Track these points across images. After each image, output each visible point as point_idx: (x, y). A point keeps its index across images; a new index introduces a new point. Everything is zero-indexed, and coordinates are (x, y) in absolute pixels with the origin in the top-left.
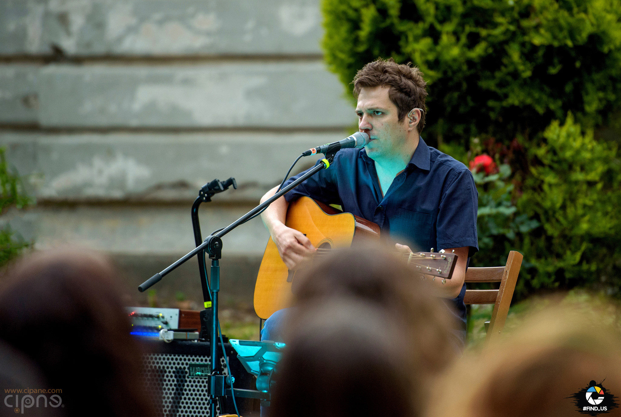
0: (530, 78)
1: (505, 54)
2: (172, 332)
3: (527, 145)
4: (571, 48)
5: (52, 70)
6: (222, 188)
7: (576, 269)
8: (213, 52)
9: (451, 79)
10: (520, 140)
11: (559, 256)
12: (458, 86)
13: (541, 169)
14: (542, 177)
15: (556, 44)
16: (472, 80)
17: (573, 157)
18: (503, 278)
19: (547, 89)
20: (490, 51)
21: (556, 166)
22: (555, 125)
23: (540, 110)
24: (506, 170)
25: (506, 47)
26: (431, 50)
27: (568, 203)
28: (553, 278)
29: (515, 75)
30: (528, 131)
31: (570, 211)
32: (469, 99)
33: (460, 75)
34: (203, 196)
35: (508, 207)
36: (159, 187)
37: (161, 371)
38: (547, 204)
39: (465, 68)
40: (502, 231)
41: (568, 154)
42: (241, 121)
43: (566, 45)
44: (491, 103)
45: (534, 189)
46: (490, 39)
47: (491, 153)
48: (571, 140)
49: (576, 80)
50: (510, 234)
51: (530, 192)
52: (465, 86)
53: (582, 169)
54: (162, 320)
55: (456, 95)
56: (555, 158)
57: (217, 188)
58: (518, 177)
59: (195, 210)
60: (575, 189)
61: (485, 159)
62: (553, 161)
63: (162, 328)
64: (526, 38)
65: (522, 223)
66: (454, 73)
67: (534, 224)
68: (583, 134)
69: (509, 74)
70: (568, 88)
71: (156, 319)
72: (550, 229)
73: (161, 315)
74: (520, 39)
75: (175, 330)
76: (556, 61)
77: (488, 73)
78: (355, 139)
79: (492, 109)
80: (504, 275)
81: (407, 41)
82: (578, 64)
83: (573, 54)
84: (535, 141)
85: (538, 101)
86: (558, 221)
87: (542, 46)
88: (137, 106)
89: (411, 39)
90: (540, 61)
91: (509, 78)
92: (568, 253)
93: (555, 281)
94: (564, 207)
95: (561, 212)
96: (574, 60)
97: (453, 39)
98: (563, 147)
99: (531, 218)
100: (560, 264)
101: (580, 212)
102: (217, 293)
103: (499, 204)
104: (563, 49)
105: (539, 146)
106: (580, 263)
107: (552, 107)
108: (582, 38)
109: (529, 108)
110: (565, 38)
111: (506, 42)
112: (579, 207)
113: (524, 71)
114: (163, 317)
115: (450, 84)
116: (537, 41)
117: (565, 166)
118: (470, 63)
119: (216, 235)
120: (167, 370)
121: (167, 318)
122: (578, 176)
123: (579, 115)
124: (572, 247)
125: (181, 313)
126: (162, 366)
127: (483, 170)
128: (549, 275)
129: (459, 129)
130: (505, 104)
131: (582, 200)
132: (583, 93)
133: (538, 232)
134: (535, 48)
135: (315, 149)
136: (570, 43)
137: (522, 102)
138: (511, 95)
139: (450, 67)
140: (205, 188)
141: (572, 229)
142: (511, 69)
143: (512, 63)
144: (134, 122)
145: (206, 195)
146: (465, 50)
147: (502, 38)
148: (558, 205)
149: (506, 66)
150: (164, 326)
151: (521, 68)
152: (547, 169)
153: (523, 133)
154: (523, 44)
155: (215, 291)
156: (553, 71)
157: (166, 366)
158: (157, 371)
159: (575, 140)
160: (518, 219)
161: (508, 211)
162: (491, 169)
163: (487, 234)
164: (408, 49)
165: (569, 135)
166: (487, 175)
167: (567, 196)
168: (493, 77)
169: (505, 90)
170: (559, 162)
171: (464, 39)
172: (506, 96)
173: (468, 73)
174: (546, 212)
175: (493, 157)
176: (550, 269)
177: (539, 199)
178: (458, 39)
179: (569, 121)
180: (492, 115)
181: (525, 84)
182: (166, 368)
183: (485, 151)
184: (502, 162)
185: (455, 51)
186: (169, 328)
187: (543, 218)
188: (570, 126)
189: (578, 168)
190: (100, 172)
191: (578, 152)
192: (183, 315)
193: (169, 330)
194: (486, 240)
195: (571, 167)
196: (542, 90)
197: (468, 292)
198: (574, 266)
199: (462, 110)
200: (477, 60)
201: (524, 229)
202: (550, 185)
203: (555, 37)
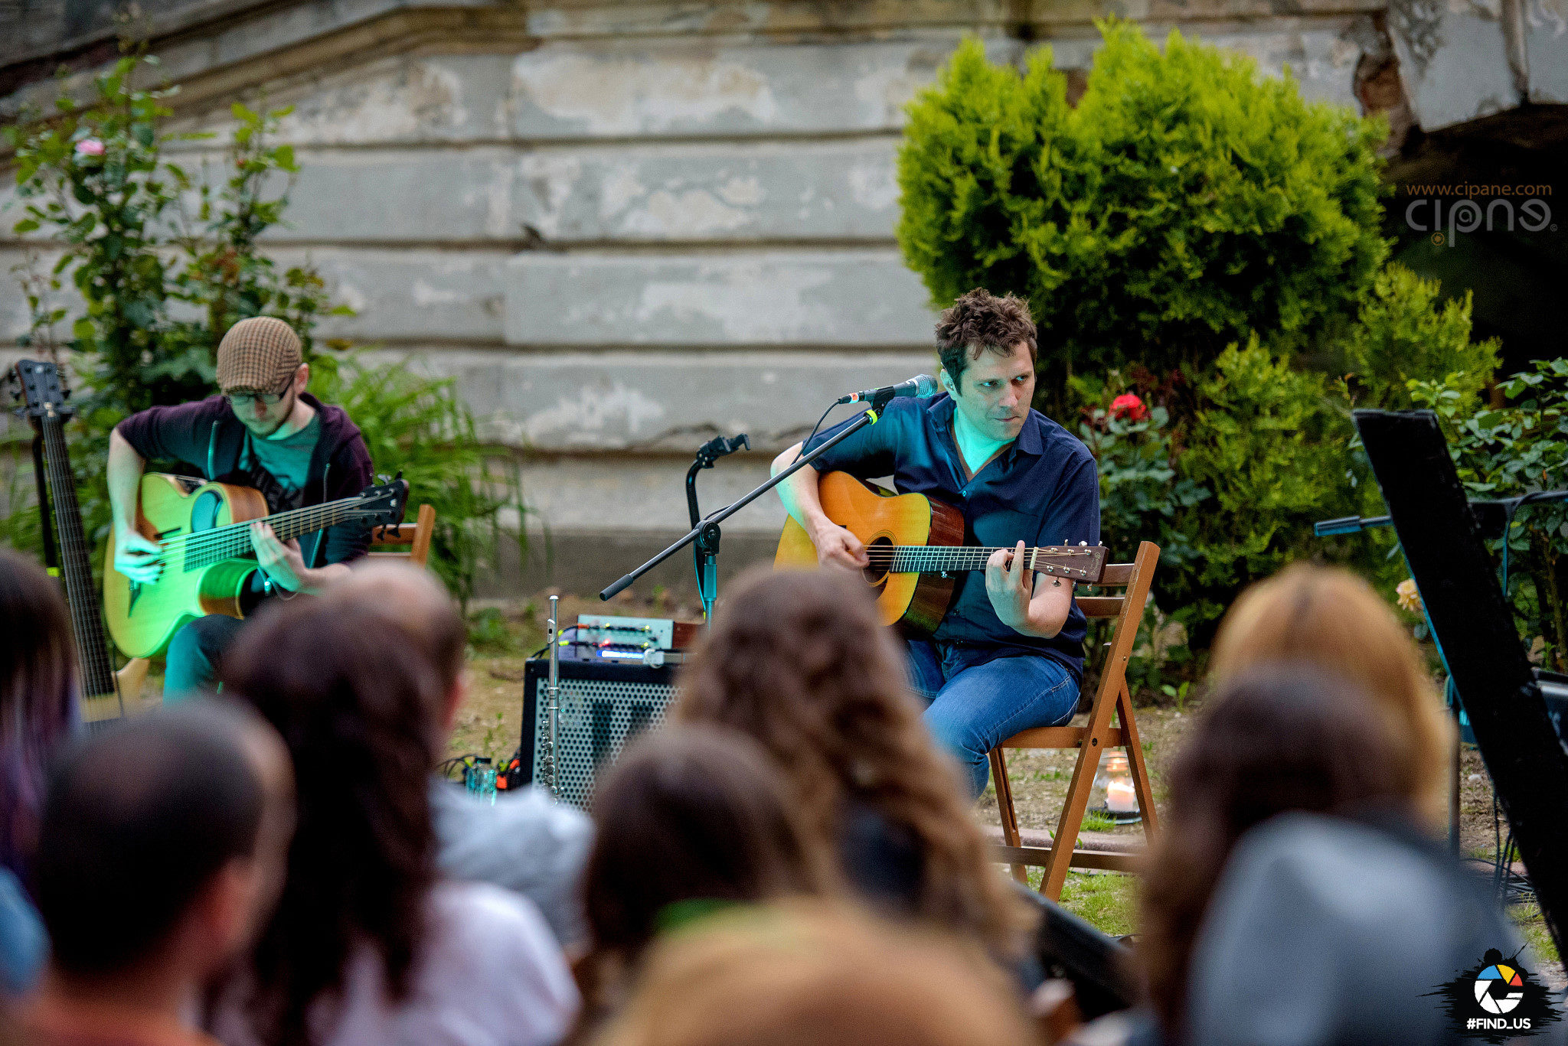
0: (1200, 279)
1: (1164, 244)
2: (662, 654)
3: (1196, 378)
4: (1259, 236)
5: (525, 261)
6: (728, 449)
7: (1263, 558)
8: (752, 235)
9: (1084, 281)
10: (1186, 368)
11: (1240, 540)
12: (1095, 292)
13: (1212, 414)
14: (1214, 425)
15: (1238, 230)
16: (1116, 283)
17: (1258, 395)
18: (1131, 580)
19: (1227, 297)
20: (1142, 240)
21: (1234, 408)
22: (1232, 348)
23: (1216, 326)
24: (1161, 415)
25: (1166, 235)
26: (1055, 240)
27: (1253, 462)
28: (1231, 572)
29: (1179, 275)
30: (1198, 357)
31: (1256, 477)
32: (1111, 309)
33: (1099, 276)
34: (702, 459)
35: (1162, 469)
36: (675, 432)
37: (647, 709)
38: (1223, 464)
39: (1105, 265)
40: (1154, 505)
41: (1252, 391)
42: (794, 337)
43: (1252, 232)
44: (1143, 317)
45: (1205, 443)
46: (1143, 223)
47: (1141, 390)
48: (1256, 371)
49: (1269, 283)
50: (1167, 509)
51: (1199, 446)
52: (1105, 290)
53: (1274, 412)
54: (648, 635)
55: (1093, 304)
56: (1233, 398)
57: (721, 448)
58: (1182, 425)
59: (690, 480)
60: (1264, 442)
61: (1131, 400)
62: (1230, 402)
63: (649, 647)
64: (1195, 222)
65: (1186, 492)
66: (1088, 272)
67: (1204, 494)
68: (1275, 361)
69: (1169, 274)
70: (1257, 295)
71: (641, 634)
72: (1227, 502)
73: (647, 628)
74: (1188, 224)
75: (666, 651)
76: (1238, 255)
77: (1141, 273)
78: (916, 383)
79: (1145, 325)
80: (1132, 576)
81: (1021, 227)
82: (1271, 260)
83: (1264, 245)
84: (1207, 373)
85: (1213, 313)
86: (1237, 489)
87: (1217, 233)
88: (643, 314)
89: (1025, 223)
90: (1215, 255)
91: (1170, 280)
92: (1252, 535)
93: (1234, 576)
94: (1246, 468)
95: (1243, 477)
96: (1266, 254)
97: (1086, 225)
98: (1245, 382)
99: (1200, 486)
100: (1239, 551)
101: (1270, 476)
102: (713, 602)
103: (1151, 465)
104: (1248, 238)
105: (1213, 379)
106: (1269, 551)
107: (1233, 321)
108: (1277, 221)
109: (1201, 324)
110: (1251, 222)
111: (1165, 228)
112: (1268, 467)
113: (1191, 270)
114: (650, 631)
115: (1084, 289)
116: (1210, 226)
117: (1249, 409)
118: (1112, 258)
119: (711, 520)
120: (655, 708)
121: (656, 633)
122: (1267, 423)
123: (1273, 333)
124: (1258, 526)
125: (675, 625)
126: (647, 701)
127: (1126, 414)
128: (1224, 567)
129: (1096, 355)
130: (1164, 318)
131: (1273, 457)
132: (1279, 302)
133: (1210, 505)
134: (1208, 237)
135: (856, 394)
136: (1258, 229)
137: (1189, 315)
138: (1173, 305)
139: (1084, 264)
140: (705, 448)
141: (1259, 499)
142: (1172, 266)
143: (1175, 258)
144: (640, 338)
145: (706, 458)
146: (1106, 238)
147: (1159, 221)
148: (1238, 467)
149: (1165, 263)
150: (652, 644)
151: (1187, 265)
152: (1222, 413)
153: (1190, 361)
154: (1190, 231)
155: (710, 600)
156: (1234, 270)
157: (653, 702)
158: (641, 709)
159: (1261, 371)
160: (1180, 487)
161: (1163, 476)
162: (1139, 414)
163: (1133, 509)
164: (1020, 239)
165: (1253, 363)
166: (1133, 424)
167: (1252, 453)
168: (1148, 279)
169: (1164, 298)
170: (1239, 402)
171: (1104, 224)
172: (1166, 306)
173: (1110, 273)
174: (1221, 476)
175: (1143, 397)
176: (1225, 559)
177: (1210, 457)
178: (1094, 224)
179: (1253, 342)
180: (1146, 334)
181: (1193, 288)
182: (653, 705)
183: (1133, 388)
184: (1156, 405)
185: (1090, 242)
186: (658, 648)
187: (1218, 484)
188: (1255, 351)
189: (1268, 412)
190: (592, 410)
191: (1266, 388)
192: (679, 629)
193: (657, 650)
194: (1131, 518)
195: (1257, 412)
196: (1218, 297)
197: (1079, 600)
198: (1260, 554)
199: (1101, 325)
200: (1122, 254)
201: (1188, 501)
202: (1227, 438)
203: (1236, 222)
